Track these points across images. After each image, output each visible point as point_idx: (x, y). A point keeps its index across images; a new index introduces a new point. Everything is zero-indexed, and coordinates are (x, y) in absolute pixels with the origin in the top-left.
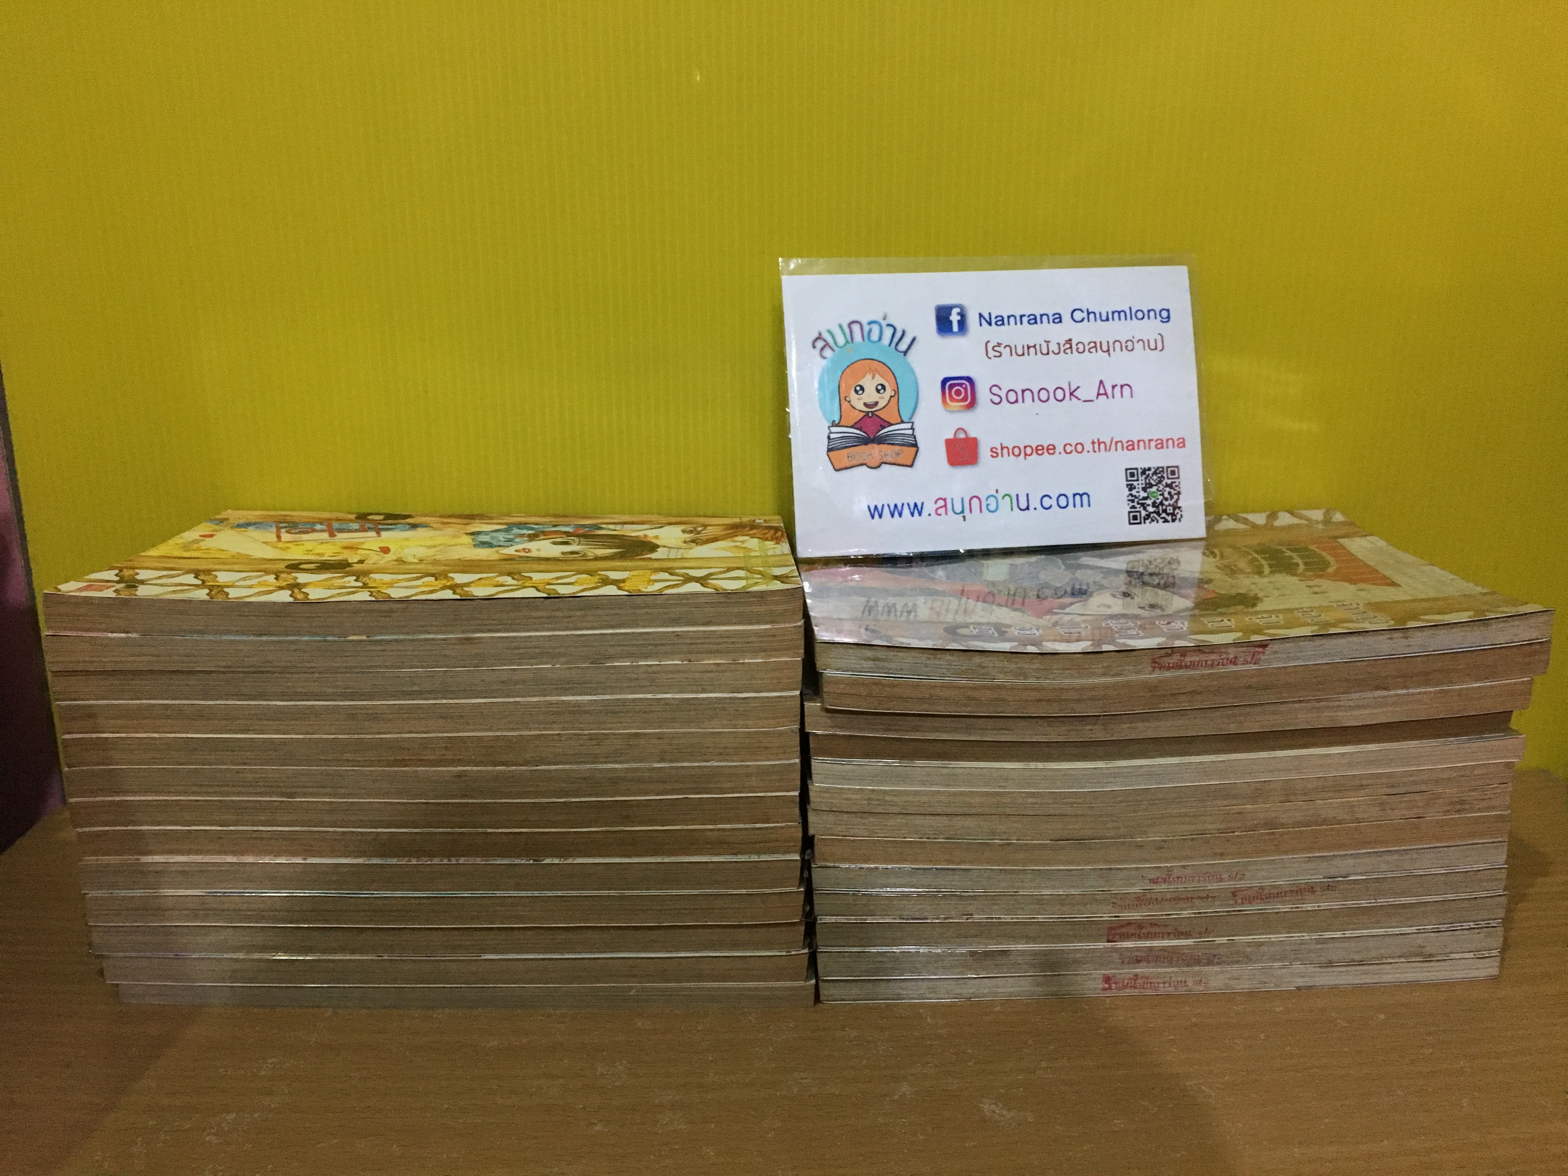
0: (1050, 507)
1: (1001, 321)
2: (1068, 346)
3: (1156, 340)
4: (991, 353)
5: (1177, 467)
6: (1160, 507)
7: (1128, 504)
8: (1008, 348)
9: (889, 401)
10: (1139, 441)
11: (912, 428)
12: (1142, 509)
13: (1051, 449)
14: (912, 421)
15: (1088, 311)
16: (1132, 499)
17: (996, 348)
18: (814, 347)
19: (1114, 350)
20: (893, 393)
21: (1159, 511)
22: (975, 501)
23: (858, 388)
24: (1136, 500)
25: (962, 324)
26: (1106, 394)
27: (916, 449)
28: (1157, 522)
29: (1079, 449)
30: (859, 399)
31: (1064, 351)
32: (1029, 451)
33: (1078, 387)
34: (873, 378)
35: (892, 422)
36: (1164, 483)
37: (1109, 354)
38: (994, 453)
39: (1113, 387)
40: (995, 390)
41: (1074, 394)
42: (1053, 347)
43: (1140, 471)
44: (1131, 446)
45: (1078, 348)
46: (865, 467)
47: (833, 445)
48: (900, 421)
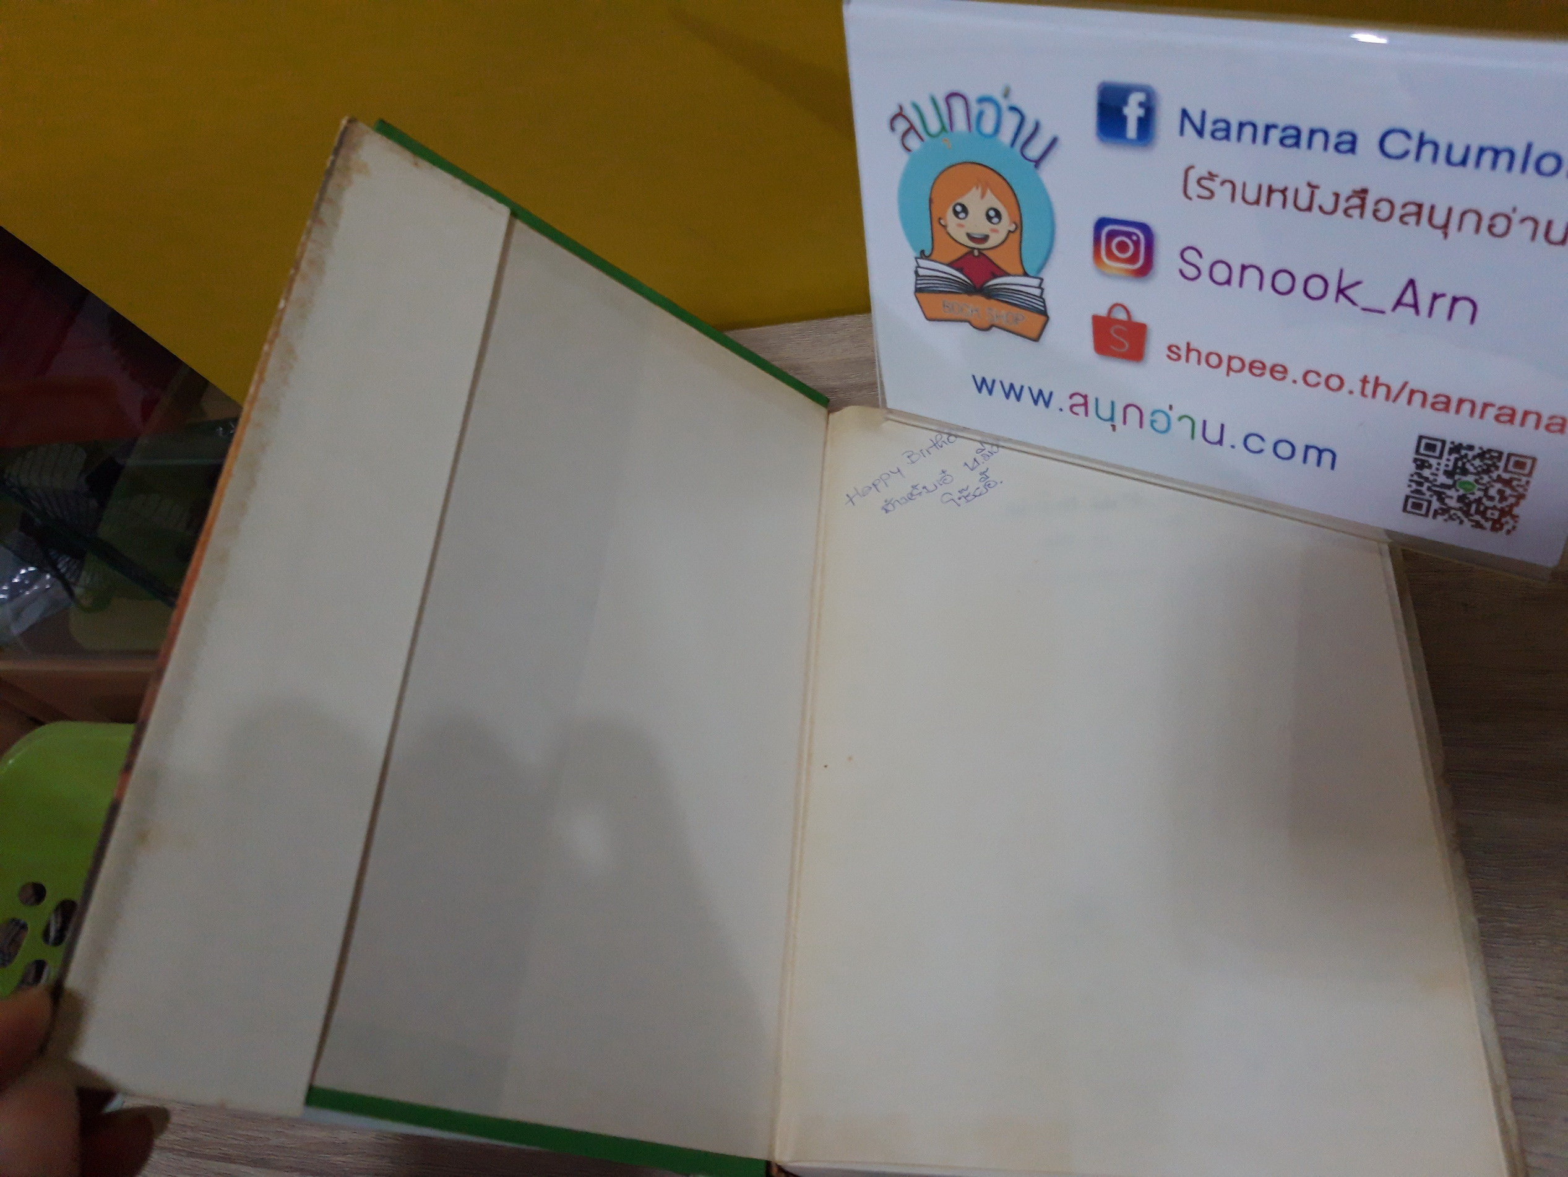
0: (1261, 451)
1: (1224, 131)
2: (1356, 201)
4: (1193, 189)
5: (1534, 460)
6: (1474, 507)
7: (1410, 486)
8: (1228, 186)
9: (1007, 238)
10: (1461, 401)
11: (1041, 287)
12: (1434, 499)
13: (1279, 372)
14: (1041, 276)
15: (1422, 135)
16: (1418, 480)
17: (1204, 183)
18: (893, 129)
19: (1460, 228)
20: (1013, 227)
21: (1469, 510)
22: (1133, 413)
23: (959, 208)
24: (1426, 485)
25: (1146, 124)
26: (1415, 306)
27: (1043, 318)
28: (1461, 522)
29: (1334, 383)
30: (961, 226)
31: (1346, 211)
32: (1236, 364)
33: (1358, 283)
34: (983, 195)
35: (1009, 270)
36: (1494, 475)
37: (1446, 235)
38: (1174, 353)
39: (1435, 297)
40: (1190, 255)
41: (1349, 292)
42: (1324, 198)
43: (1448, 446)
44: (1443, 403)
45: (1377, 210)
46: (967, 324)
47: (923, 284)
48: (1021, 271)
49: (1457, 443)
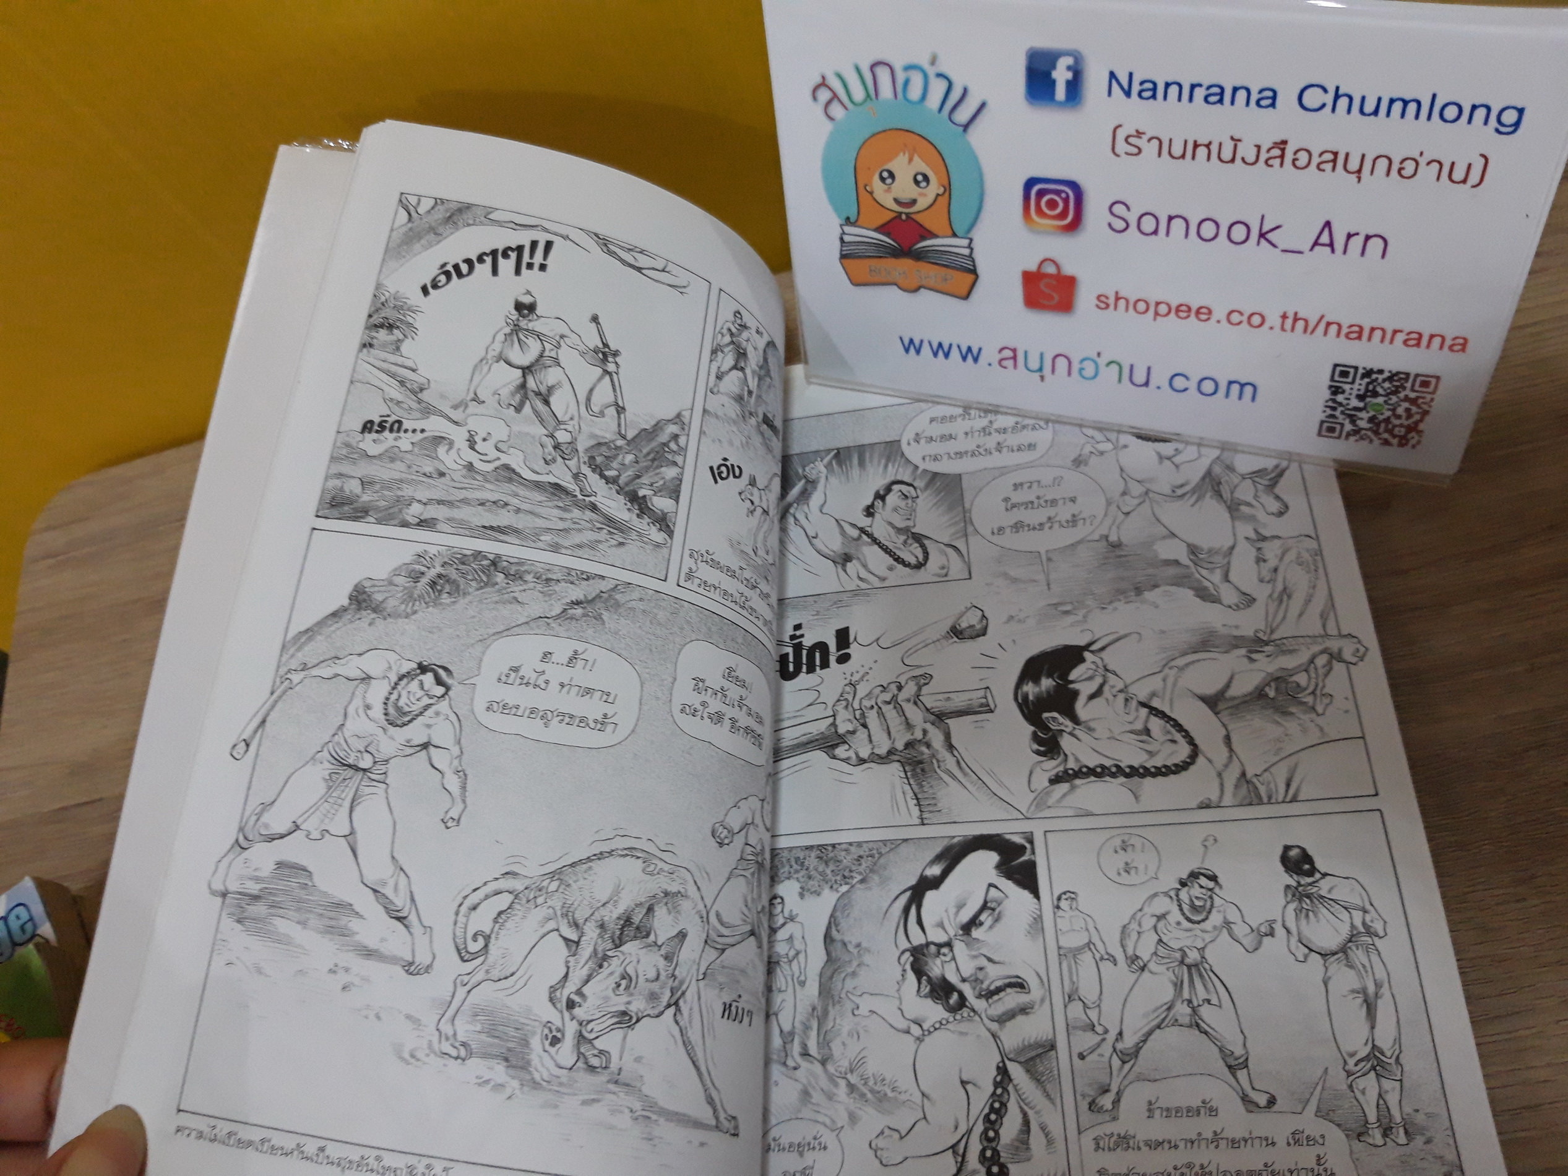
0: (1186, 389)
1: (1151, 91)
2: (1276, 152)
3: (1470, 165)
5: (1438, 378)
6: (1383, 426)
7: (1324, 411)
8: (1155, 142)
9: (935, 201)
10: (1373, 330)
11: (970, 247)
12: (1347, 422)
13: (1203, 313)
14: (970, 235)
15: (1337, 88)
16: (1333, 405)
17: (1132, 140)
18: (815, 98)
19: (1372, 173)
20: (941, 190)
21: (1378, 429)
22: (1062, 363)
23: (885, 174)
24: (1340, 409)
25: (1075, 87)
26: (1331, 245)
27: (972, 277)
29: (1256, 320)
30: (886, 191)
31: (1266, 162)
32: (1163, 309)
33: (1279, 227)
34: (911, 160)
35: (937, 232)
36: (1402, 395)
37: (1359, 179)
38: (1102, 302)
39: (1349, 236)
40: (1119, 209)
41: (1269, 236)
42: (1246, 151)
43: (1361, 371)
44: (1357, 333)
45: (1296, 159)
46: (895, 287)
47: (848, 250)
48: (950, 233)
49: (1369, 367)
